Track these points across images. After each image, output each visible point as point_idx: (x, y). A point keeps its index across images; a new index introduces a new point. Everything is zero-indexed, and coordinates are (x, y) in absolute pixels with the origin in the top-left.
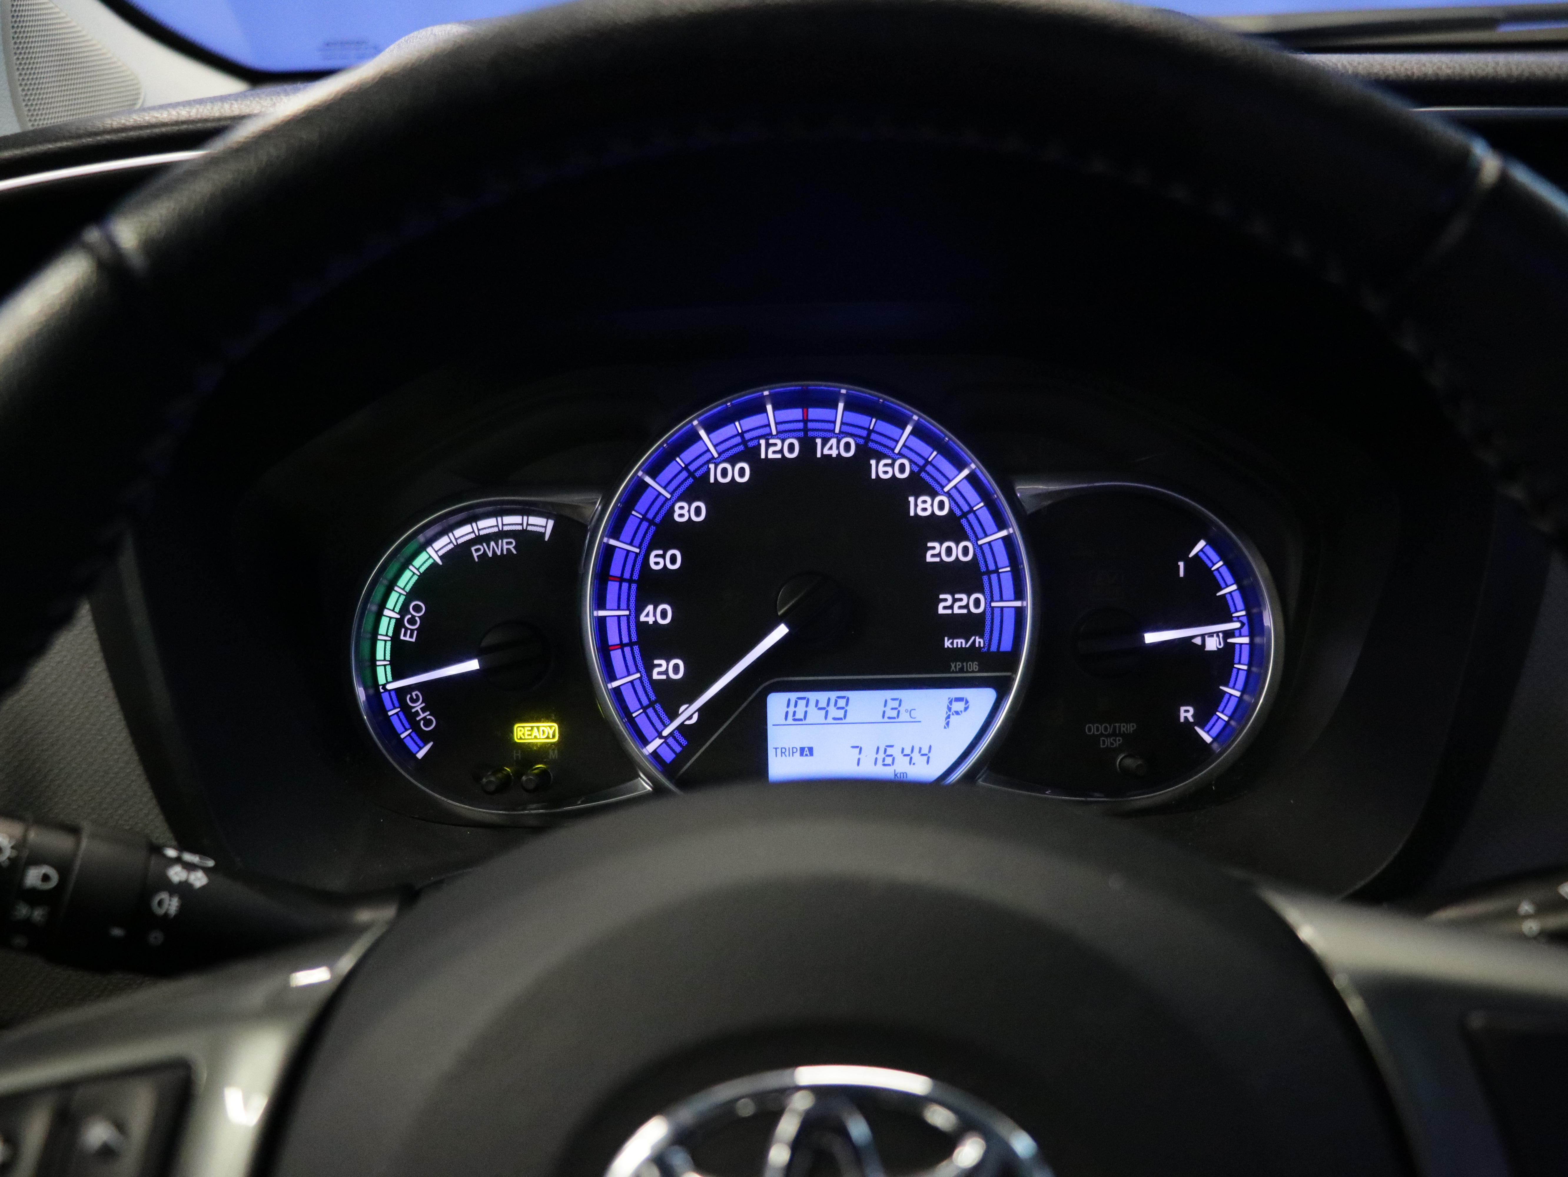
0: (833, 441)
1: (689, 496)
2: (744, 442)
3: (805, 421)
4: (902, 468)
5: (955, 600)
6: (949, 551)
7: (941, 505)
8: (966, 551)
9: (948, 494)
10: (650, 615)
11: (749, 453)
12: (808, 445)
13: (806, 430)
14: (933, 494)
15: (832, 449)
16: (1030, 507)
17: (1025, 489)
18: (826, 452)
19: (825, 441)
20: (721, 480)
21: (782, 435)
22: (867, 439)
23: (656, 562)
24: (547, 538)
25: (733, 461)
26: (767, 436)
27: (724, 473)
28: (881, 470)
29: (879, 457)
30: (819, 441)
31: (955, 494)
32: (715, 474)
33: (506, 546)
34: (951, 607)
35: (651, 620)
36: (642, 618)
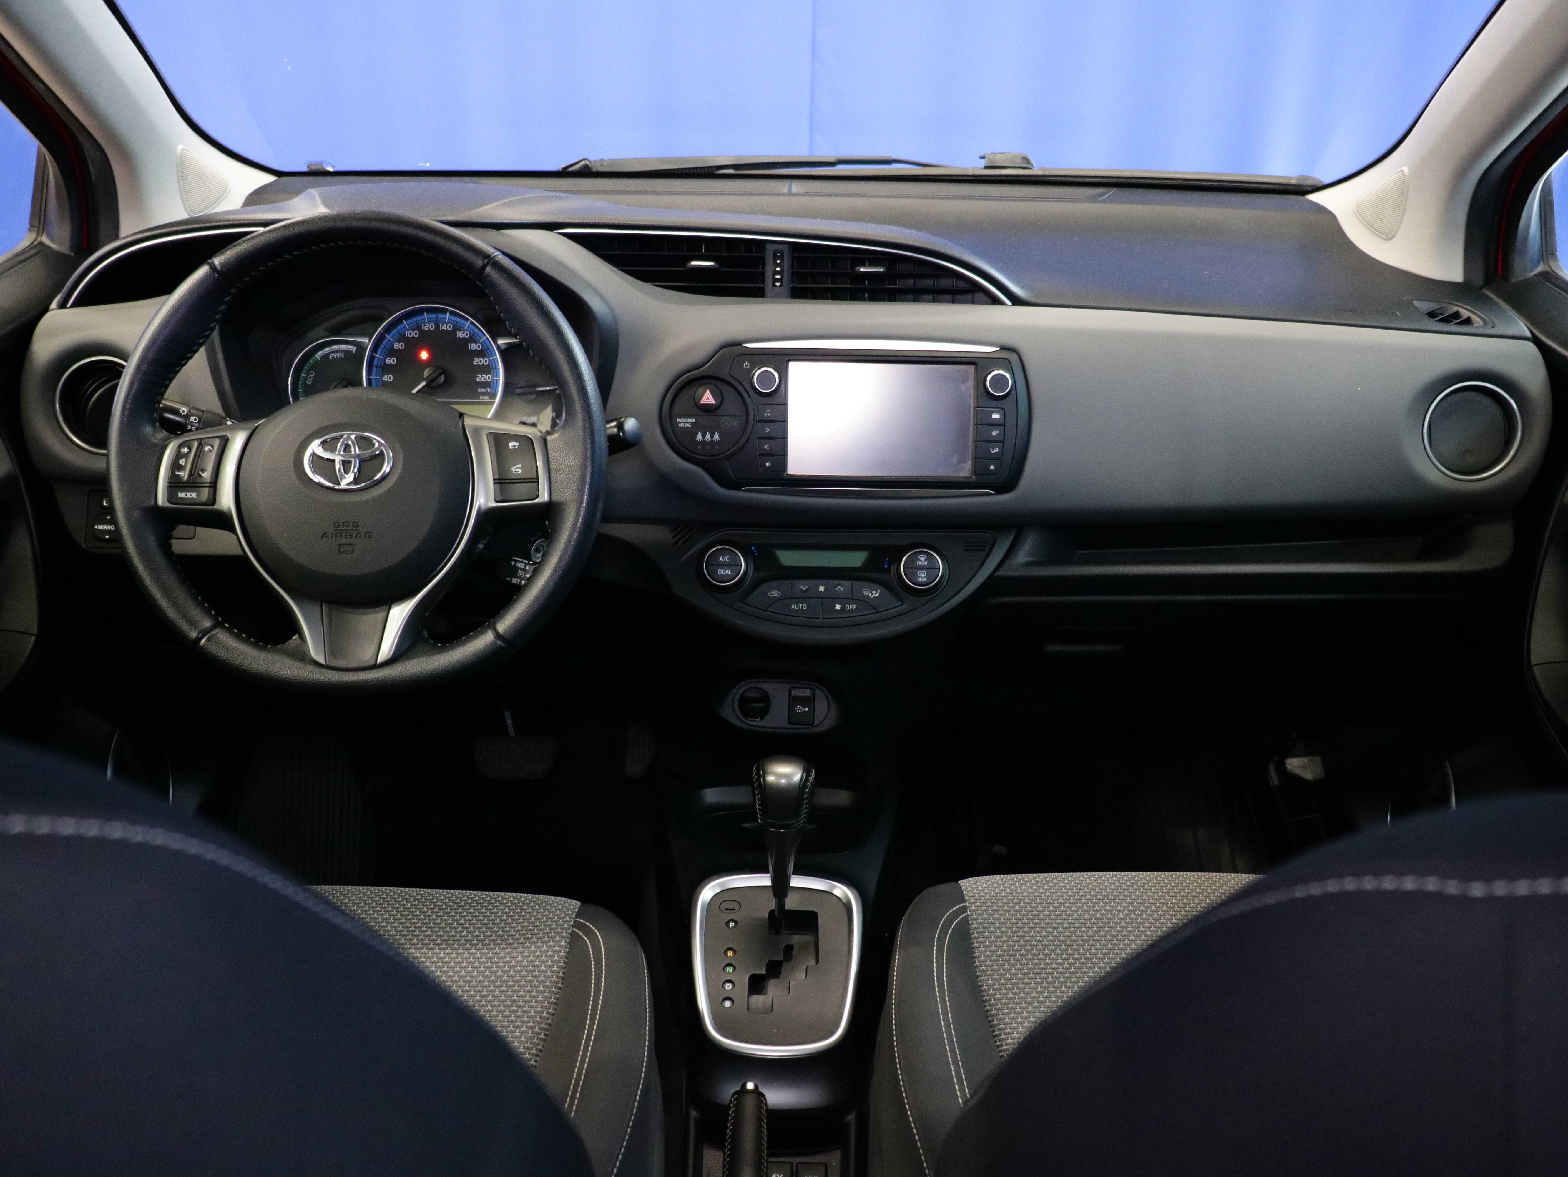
0: (445, 325)
1: (399, 341)
2: (417, 324)
3: (437, 318)
4: (467, 334)
5: (482, 377)
6: (481, 361)
7: (479, 346)
8: (486, 361)
9: (481, 343)
10: (386, 378)
11: (418, 328)
12: (437, 326)
13: (437, 321)
14: (476, 343)
15: (445, 327)
16: (503, 347)
17: (499, 342)
18: (443, 328)
19: (443, 325)
20: (409, 336)
21: (429, 322)
22: (456, 325)
23: (388, 361)
24: (354, 352)
25: (413, 330)
26: (424, 323)
27: (410, 334)
28: (460, 334)
29: (460, 330)
30: (441, 325)
31: (483, 343)
32: (408, 334)
33: (341, 355)
34: (481, 379)
35: (386, 380)
36: (383, 379)
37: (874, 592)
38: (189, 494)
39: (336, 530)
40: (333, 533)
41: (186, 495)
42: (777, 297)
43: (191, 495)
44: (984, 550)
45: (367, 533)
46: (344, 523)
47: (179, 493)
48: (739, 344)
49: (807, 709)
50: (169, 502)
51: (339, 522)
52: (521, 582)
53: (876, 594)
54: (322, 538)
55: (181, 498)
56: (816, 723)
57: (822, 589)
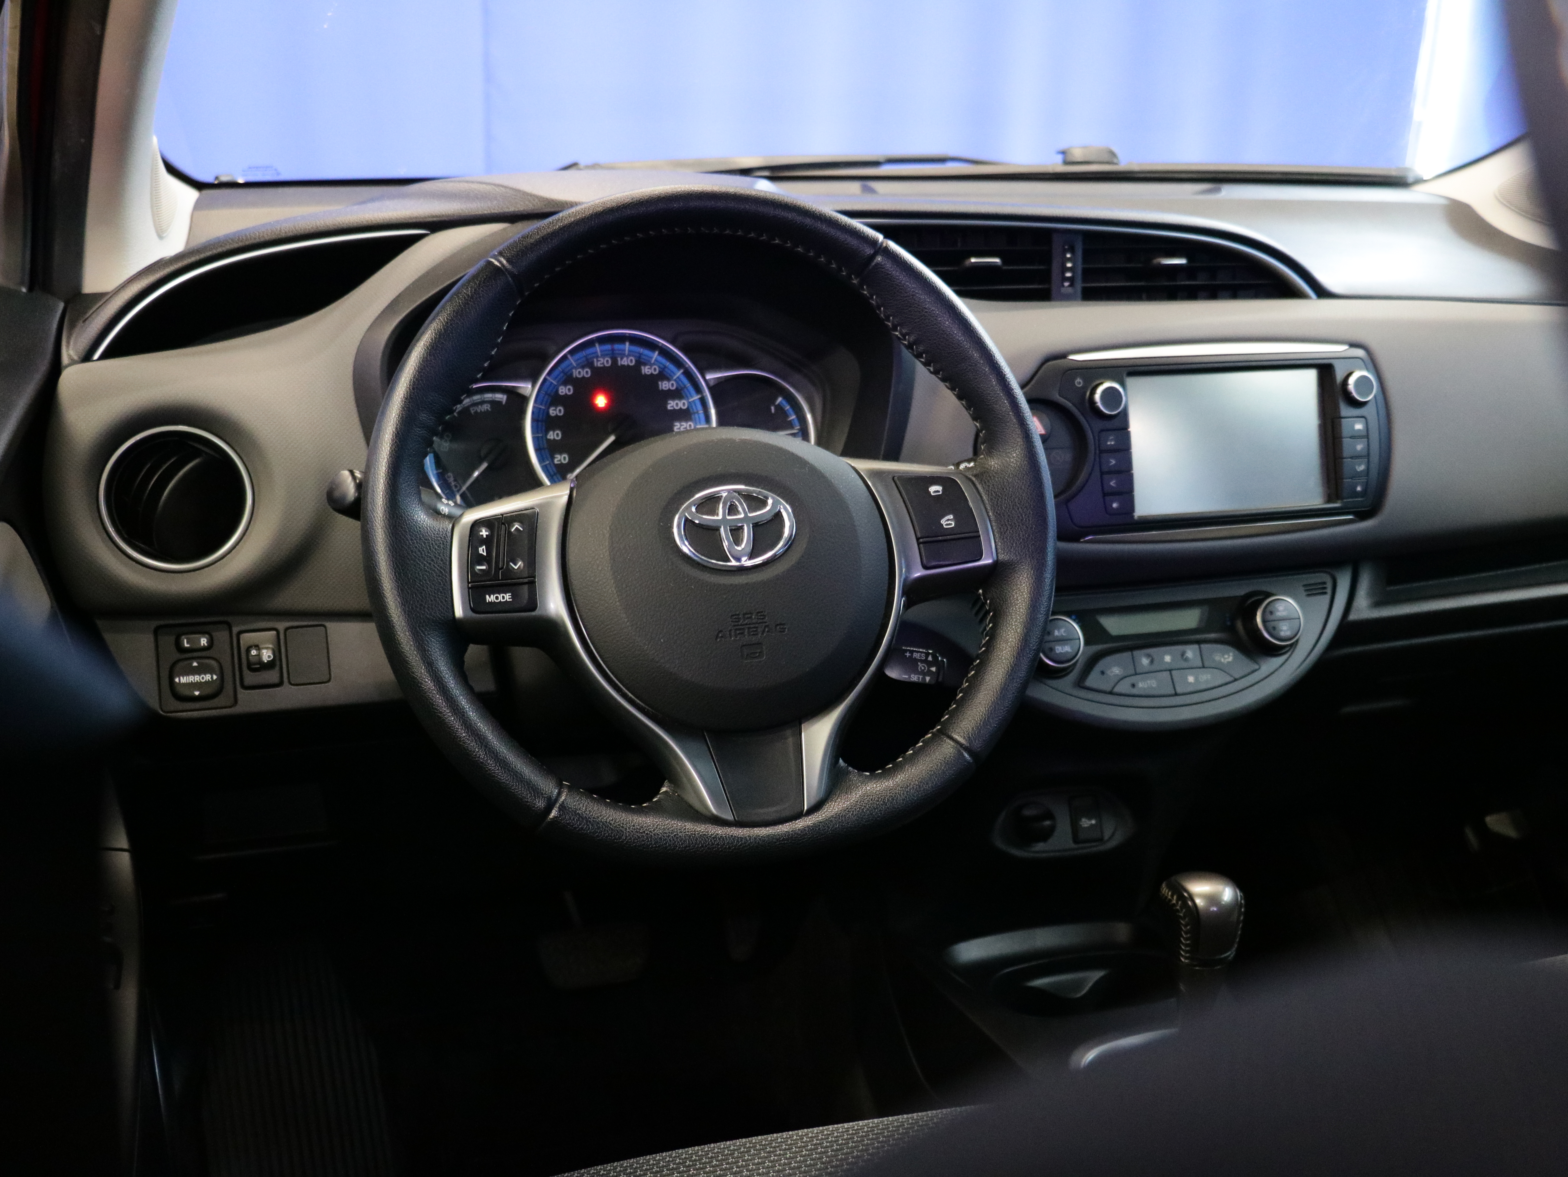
0: (625, 359)
1: (565, 383)
2: (587, 360)
3: (613, 350)
4: (655, 369)
5: (681, 425)
6: (677, 404)
7: (673, 385)
8: (684, 404)
9: (675, 380)
10: (551, 435)
11: (589, 364)
12: (614, 361)
13: (613, 353)
14: (668, 380)
15: (625, 362)
16: (712, 383)
17: (709, 377)
18: (623, 363)
19: (622, 359)
20: (578, 376)
21: (603, 356)
22: (640, 357)
23: (552, 412)
24: (504, 403)
25: (583, 367)
26: (597, 357)
27: (579, 373)
28: (646, 370)
29: (645, 364)
30: (619, 359)
31: (678, 380)
32: (576, 373)
33: (486, 407)
34: (679, 428)
35: (552, 438)
36: (548, 437)
37: (1226, 656)
38: (500, 597)
39: (734, 626)
40: (731, 630)
41: (497, 598)
42: (1066, 298)
43: (503, 598)
44: (1325, 593)
45: (778, 625)
46: (744, 614)
47: (487, 596)
48: (1063, 356)
49: (1093, 822)
50: (473, 610)
51: (739, 615)
52: (924, 679)
53: (1229, 657)
54: (716, 639)
55: (491, 603)
56: (1106, 838)
57: (1168, 658)
